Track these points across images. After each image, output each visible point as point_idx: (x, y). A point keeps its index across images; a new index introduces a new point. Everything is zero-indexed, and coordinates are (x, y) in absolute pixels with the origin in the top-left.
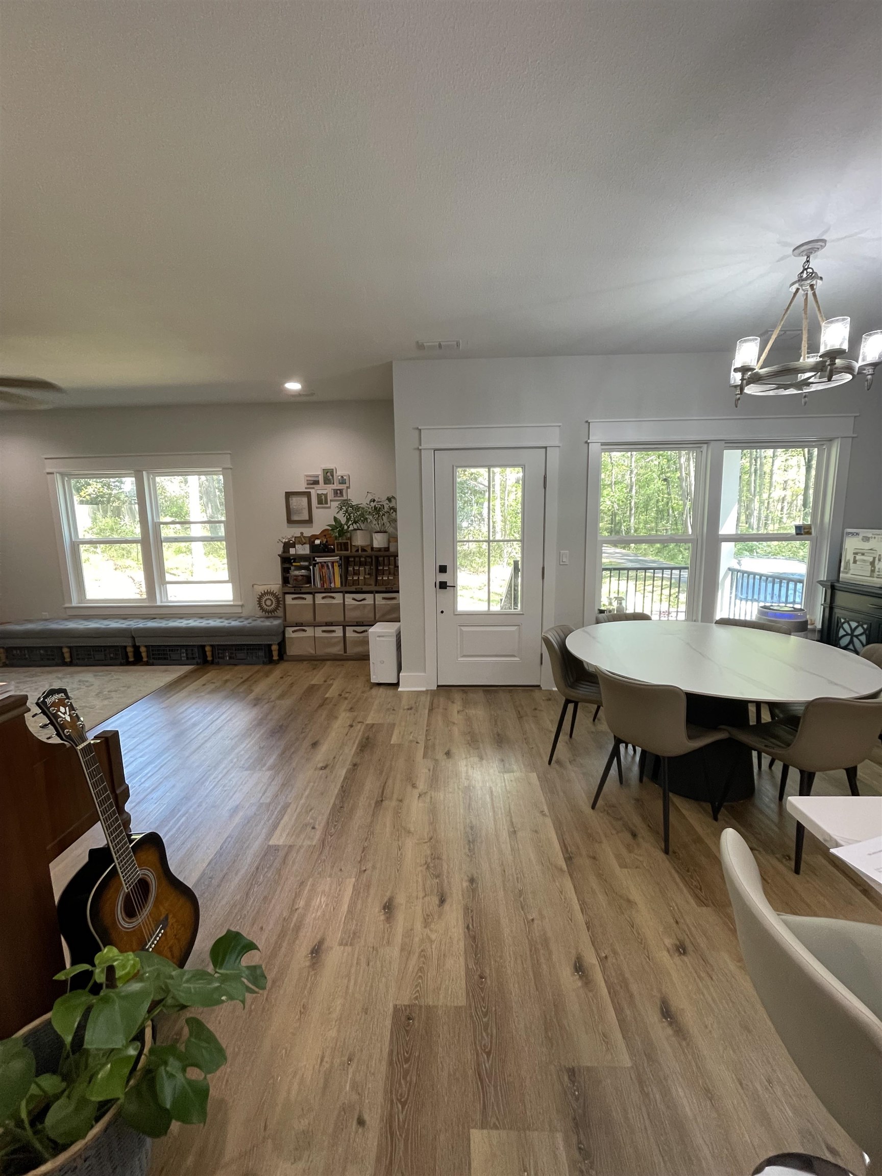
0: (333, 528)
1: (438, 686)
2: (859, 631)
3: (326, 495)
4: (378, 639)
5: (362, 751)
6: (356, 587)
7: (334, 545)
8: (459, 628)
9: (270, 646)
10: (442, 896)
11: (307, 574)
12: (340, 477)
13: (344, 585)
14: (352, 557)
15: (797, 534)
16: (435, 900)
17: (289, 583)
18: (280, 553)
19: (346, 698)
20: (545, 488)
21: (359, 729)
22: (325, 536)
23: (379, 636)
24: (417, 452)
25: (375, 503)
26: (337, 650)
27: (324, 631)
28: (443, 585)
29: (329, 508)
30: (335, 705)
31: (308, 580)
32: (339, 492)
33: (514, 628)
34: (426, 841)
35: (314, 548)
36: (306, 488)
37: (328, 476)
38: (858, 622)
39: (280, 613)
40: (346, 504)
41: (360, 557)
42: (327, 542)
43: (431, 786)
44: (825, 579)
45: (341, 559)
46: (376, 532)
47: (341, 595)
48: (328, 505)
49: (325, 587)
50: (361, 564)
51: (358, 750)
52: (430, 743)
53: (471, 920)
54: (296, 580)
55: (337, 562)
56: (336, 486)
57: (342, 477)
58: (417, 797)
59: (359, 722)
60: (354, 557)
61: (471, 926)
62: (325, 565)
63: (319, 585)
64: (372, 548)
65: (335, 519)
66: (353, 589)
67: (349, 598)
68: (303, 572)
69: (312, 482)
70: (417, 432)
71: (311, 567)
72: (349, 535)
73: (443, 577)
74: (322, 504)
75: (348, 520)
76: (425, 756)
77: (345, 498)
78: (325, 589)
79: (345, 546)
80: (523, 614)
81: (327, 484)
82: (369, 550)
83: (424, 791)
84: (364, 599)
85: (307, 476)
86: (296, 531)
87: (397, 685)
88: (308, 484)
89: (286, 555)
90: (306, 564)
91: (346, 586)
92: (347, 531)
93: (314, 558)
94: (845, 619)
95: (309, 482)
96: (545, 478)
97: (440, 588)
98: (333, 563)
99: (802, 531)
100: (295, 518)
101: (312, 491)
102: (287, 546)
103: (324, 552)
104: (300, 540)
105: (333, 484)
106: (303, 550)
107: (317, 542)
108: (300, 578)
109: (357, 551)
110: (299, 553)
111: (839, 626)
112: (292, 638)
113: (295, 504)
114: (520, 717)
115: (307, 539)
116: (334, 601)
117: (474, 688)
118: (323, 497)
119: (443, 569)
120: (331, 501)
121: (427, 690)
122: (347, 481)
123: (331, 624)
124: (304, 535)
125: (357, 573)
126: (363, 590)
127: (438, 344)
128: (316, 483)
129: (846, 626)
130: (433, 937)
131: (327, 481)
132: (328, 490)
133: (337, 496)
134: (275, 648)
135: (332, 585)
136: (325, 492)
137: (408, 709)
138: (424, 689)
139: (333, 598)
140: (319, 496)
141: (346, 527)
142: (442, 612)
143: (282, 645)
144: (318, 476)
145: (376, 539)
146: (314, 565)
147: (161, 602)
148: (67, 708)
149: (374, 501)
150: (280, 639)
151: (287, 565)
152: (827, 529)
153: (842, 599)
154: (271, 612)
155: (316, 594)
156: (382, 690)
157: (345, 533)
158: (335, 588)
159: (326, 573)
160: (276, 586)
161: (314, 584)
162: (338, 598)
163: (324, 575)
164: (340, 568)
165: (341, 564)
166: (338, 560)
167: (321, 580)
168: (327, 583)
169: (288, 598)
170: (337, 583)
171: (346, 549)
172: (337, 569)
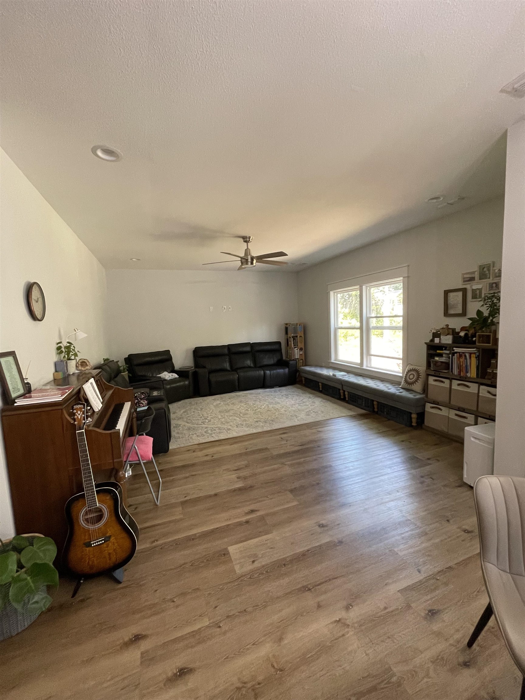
0: (475, 321)
4: (472, 439)
7: (476, 337)
9: (411, 413)
11: (447, 361)
12: (496, 271)
13: (479, 376)
17: (431, 367)
18: (428, 341)
22: (470, 328)
23: (475, 438)
27: (457, 415)
31: (447, 366)
32: (494, 285)
35: (457, 340)
36: (462, 285)
37: (484, 272)
45: (479, 351)
47: (477, 385)
49: (462, 374)
54: (437, 365)
55: (475, 353)
56: (492, 280)
57: (499, 270)
62: (463, 355)
63: (456, 371)
65: (479, 312)
66: (489, 382)
67: (485, 389)
68: (443, 359)
69: (468, 279)
71: (451, 356)
72: (493, 328)
74: (476, 298)
78: (460, 377)
79: (487, 339)
81: (482, 279)
85: (465, 274)
88: (464, 281)
89: (432, 343)
90: (447, 352)
91: (482, 377)
93: (453, 348)
95: (466, 279)
98: (470, 354)
100: (451, 312)
101: (468, 287)
102: (436, 335)
103: (465, 343)
104: (446, 331)
105: (489, 278)
106: (447, 340)
107: (463, 333)
108: (439, 364)
110: (443, 342)
112: (430, 412)
113: (452, 300)
115: (452, 331)
116: (469, 390)
118: (478, 292)
120: (485, 295)
123: (463, 410)
124: (451, 327)
128: (472, 279)
132: (484, 285)
133: (491, 290)
134: (414, 416)
135: (468, 375)
136: (479, 286)
139: (468, 386)
140: (474, 291)
141: (489, 320)
143: (421, 416)
144: (473, 273)
146: (453, 354)
147: (367, 367)
148: (81, 413)
150: (419, 410)
151: (431, 352)
155: (453, 380)
157: (489, 326)
158: (470, 378)
159: (464, 363)
160: (422, 368)
161: (452, 371)
162: (473, 388)
163: (461, 364)
164: (477, 360)
165: (478, 356)
166: (476, 352)
167: (458, 369)
168: (463, 372)
169: (431, 380)
170: (473, 373)
171: (488, 342)
172: (474, 360)
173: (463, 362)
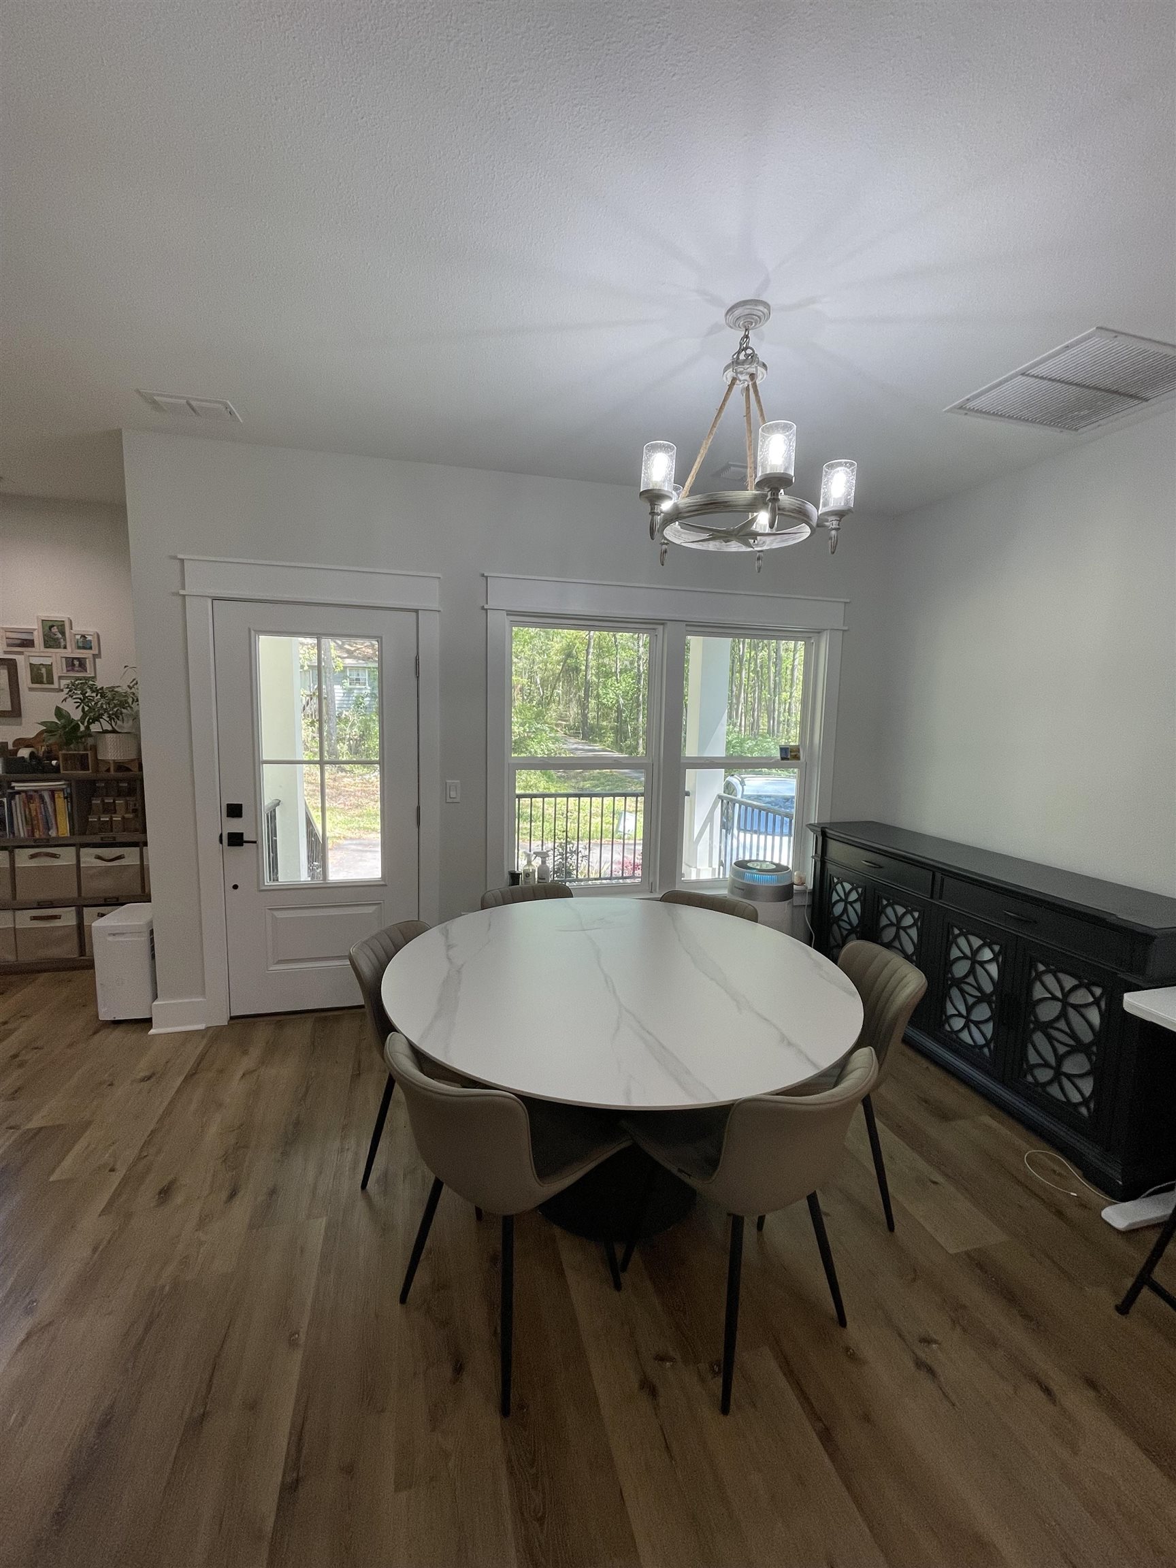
0: (50, 729)
1: (232, 1018)
2: (853, 896)
3: (49, 668)
4: (110, 939)
6: (107, 834)
7: (57, 760)
8: (269, 912)
12: (78, 637)
13: (77, 832)
14: (99, 780)
15: (783, 759)
22: (41, 742)
23: (114, 935)
24: (178, 599)
26: (68, 950)
27: (35, 918)
28: (236, 840)
32: (76, 663)
33: (371, 909)
35: (14, 766)
36: (5, 652)
37: (54, 633)
38: (852, 884)
40: (83, 688)
41: (118, 781)
42: (46, 752)
44: (816, 822)
45: (70, 785)
47: (73, 849)
49: (37, 835)
50: (120, 794)
52: (140, 1167)
55: (63, 790)
57: (83, 636)
62: (36, 795)
63: (22, 831)
65: (59, 712)
66: (96, 839)
67: (89, 855)
69: (19, 642)
70: (177, 563)
71: (5, 801)
72: (90, 741)
73: (235, 826)
74: (42, 683)
75: (85, 714)
77: (90, 673)
78: (35, 841)
79: (82, 762)
80: (386, 885)
81: (50, 647)
85: (7, 630)
87: (147, 1022)
88: (9, 645)
91: (82, 833)
92: (87, 734)
93: (9, 783)
94: (838, 878)
95: (10, 641)
96: (417, 660)
97: (230, 844)
98: (52, 793)
99: (789, 755)
101: (18, 658)
103: (35, 771)
105: (65, 647)
107: (24, 753)
109: (108, 770)
111: (832, 888)
115: (3, 747)
116: (57, 862)
117: (299, 1016)
118: (44, 671)
119: (235, 811)
120: (60, 678)
121: (208, 1029)
122: (95, 644)
123: (51, 905)
125: (110, 809)
126: (119, 840)
127: (185, 402)
128: (28, 643)
129: (839, 887)
131: (52, 642)
132: (54, 658)
133: (73, 670)
135: (53, 833)
136: (47, 661)
137: (144, 1080)
138: (202, 1026)
139: (54, 856)
141: (82, 728)
142: (235, 887)
144: (30, 632)
146: (12, 796)
152: (817, 753)
153: (835, 849)
155: (17, 851)
156: (117, 1034)
157: (81, 737)
158: (58, 838)
159: (38, 811)
161: (12, 832)
162: (67, 856)
163: (34, 813)
164: (68, 802)
165: (70, 795)
166: (64, 787)
167: (27, 824)
168: (39, 830)
170: (63, 827)
171: (85, 767)
172: (61, 802)
173: (36, 810)
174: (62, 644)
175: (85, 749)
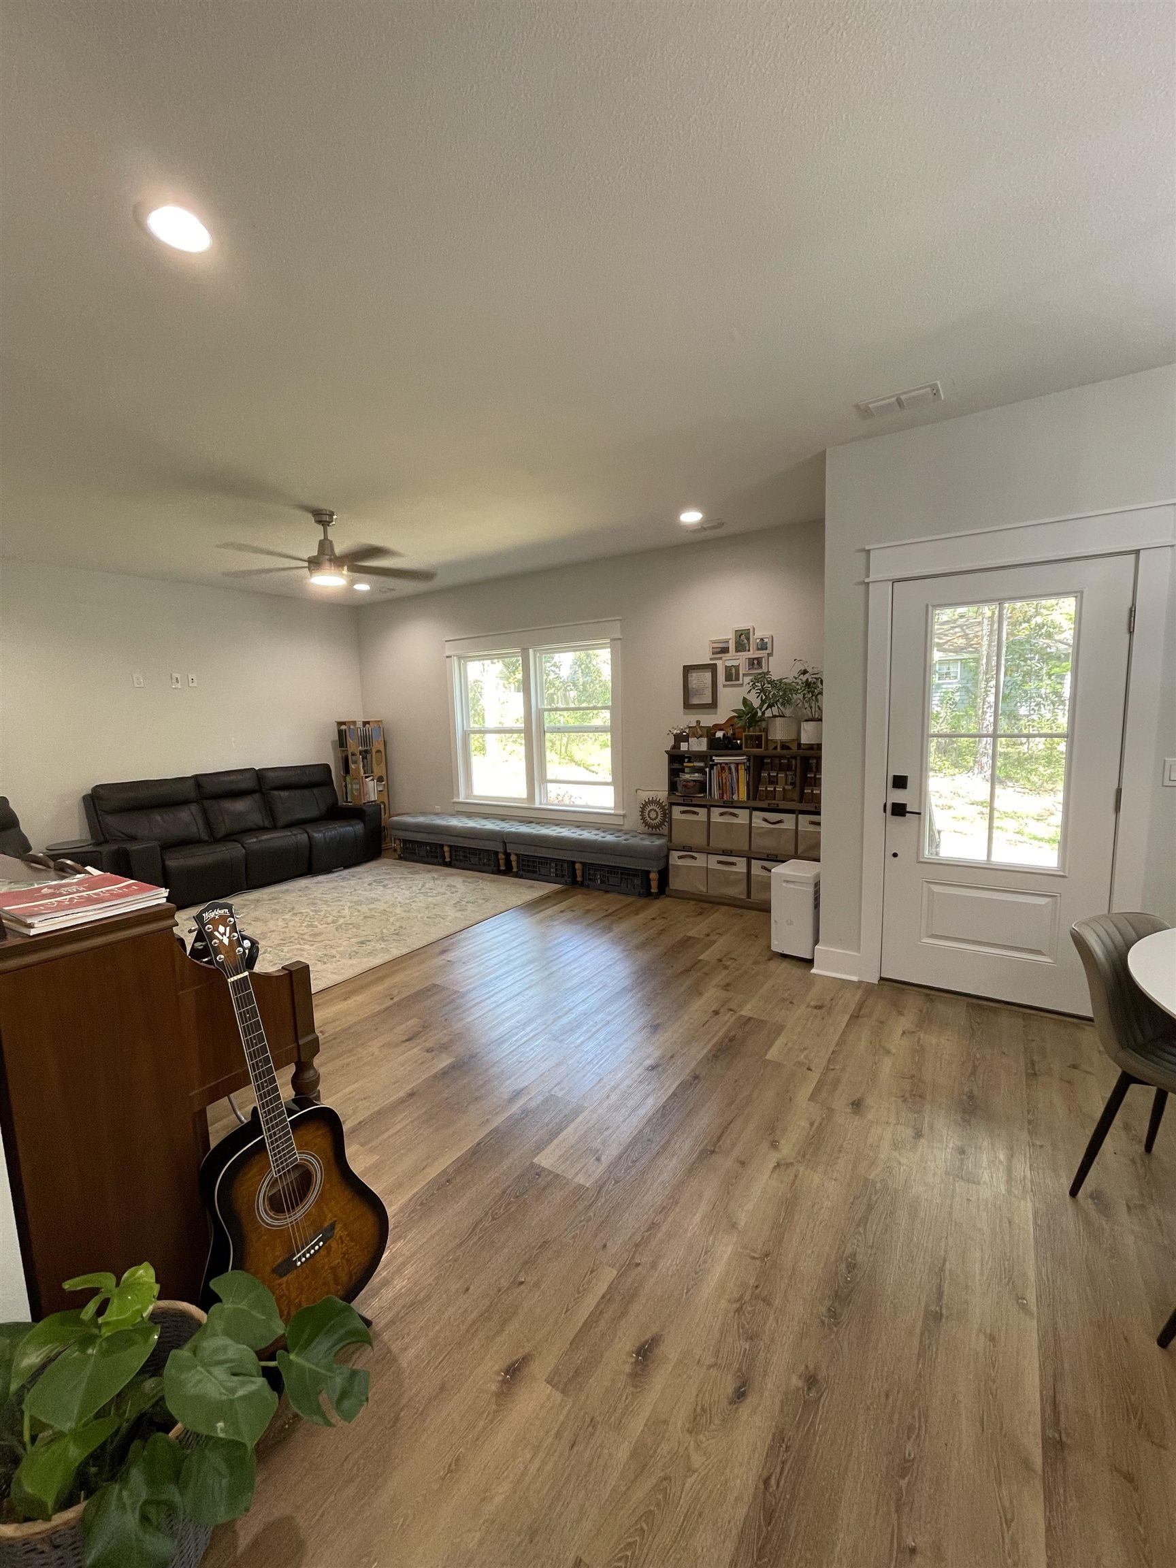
0: (740, 715)
1: (882, 979)
4: (784, 884)
5: (715, 1057)
6: (771, 802)
7: (741, 740)
8: (925, 884)
9: (649, 872)
10: (744, 1384)
11: (702, 779)
12: (758, 641)
13: (751, 798)
14: (768, 757)
16: (728, 1385)
17: (677, 790)
18: (669, 748)
19: (726, 968)
20: (1131, 632)
21: (728, 1019)
22: (732, 725)
23: (787, 882)
24: (862, 588)
25: (807, 676)
26: (738, 891)
27: (720, 862)
28: (899, 810)
29: (742, 685)
30: (707, 974)
31: (702, 787)
32: (756, 662)
33: (1043, 901)
34: (756, 1256)
35: (714, 744)
36: (711, 659)
37: (742, 639)
39: (665, 830)
40: (760, 678)
41: (781, 757)
42: (734, 734)
43: (804, 1156)
45: (749, 760)
46: (806, 721)
47: (748, 811)
48: (740, 682)
49: (725, 799)
50: (781, 768)
51: (710, 1055)
52: (831, 1075)
53: (778, 1470)
54: (685, 786)
55: (744, 763)
56: (753, 654)
57: (762, 640)
58: (771, 1165)
59: (731, 1010)
60: (772, 757)
61: (773, 1481)
62: (726, 767)
63: (716, 795)
64: (799, 745)
65: (745, 701)
66: (764, 805)
67: (758, 817)
68: (696, 776)
69: (720, 650)
70: (864, 554)
71: (707, 770)
72: (764, 724)
73: (899, 796)
74: (732, 680)
75: (763, 702)
76: (812, 1098)
77: (764, 669)
78: (723, 802)
79: (757, 741)
80: (1064, 877)
81: (740, 651)
82: (794, 747)
83: (789, 1161)
84: (780, 822)
85: (714, 642)
86: (691, 719)
87: (810, 962)
88: (713, 653)
89: (676, 751)
90: (702, 764)
91: (754, 799)
92: (762, 719)
93: (711, 757)
95: (715, 650)
96: (1132, 612)
97: (894, 813)
98: (737, 764)
100: (695, 701)
101: (719, 663)
102: (680, 738)
103: (727, 748)
104: (696, 731)
105: (749, 651)
106: (699, 745)
107: (719, 734)
108: (692, 784)
109: (776, 748)
110: (694, 749)
112: (678, 866)
113: (695, 682)
114: (1032, 1074)
115: (705, 730)
116: (737, 821)
117: (946, 995)
118: (733, 671)
119: (900, 782)
120: (745, 675)
121: (860, 982)
122: (769, 646)
123: (731, 853)
124: (701, 725)
125: (773, 781)
126: (780, 807)
127: (894, 399)
128: (725, 650)
130: (697, 1460)
131: (741, 647)
132: (741, 660)
133: (753, 668)
134: (654, 876)
135: (735, 797)
136: (735, 663)
137: (816, 1007)
138: (855, 979)
139: (735, 815)
140: (728, 669)
141: (760, 714)
142: (895, 855)
143: (664, 875)
144: (727, 641)
145: (804, 729)
146: (712, 767)
147: (540, 804)
148: (228, 929)
149: (805, 672)
150: (661, 866)
151: (676, 766)
154: (653, 827)
155: (712, 809)
156: (785, 966)
157: (759, 721)
158: (738, 801)
159: (727, 779)
160: (662, 793)
161: (710, 794)
162: (742, 817)
163: (724, 781)
164: (747, 773)
165: (749, 767)
166: (745, 761)
167: (720, 789)
168: (727, 794)
169: (676, 811)
170: (742, 794)
171: (759, 746)
172: (742, 773)
174: (747, 648)
175: (760, 731)
